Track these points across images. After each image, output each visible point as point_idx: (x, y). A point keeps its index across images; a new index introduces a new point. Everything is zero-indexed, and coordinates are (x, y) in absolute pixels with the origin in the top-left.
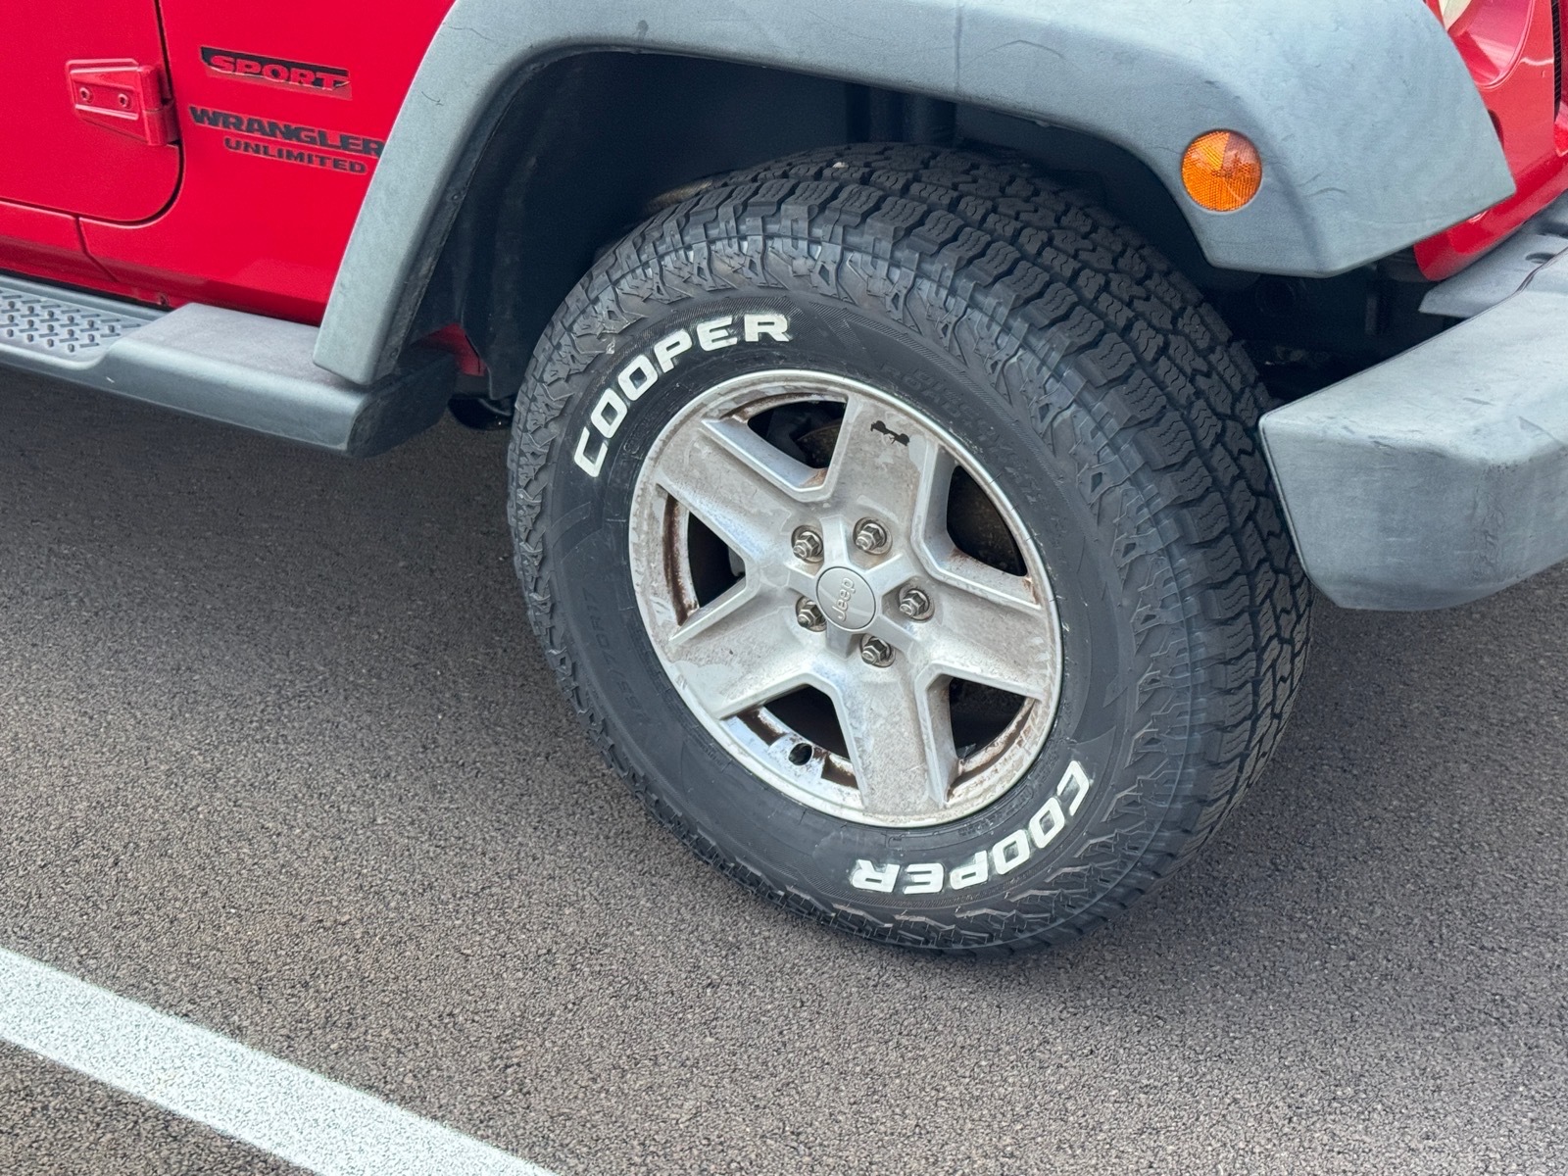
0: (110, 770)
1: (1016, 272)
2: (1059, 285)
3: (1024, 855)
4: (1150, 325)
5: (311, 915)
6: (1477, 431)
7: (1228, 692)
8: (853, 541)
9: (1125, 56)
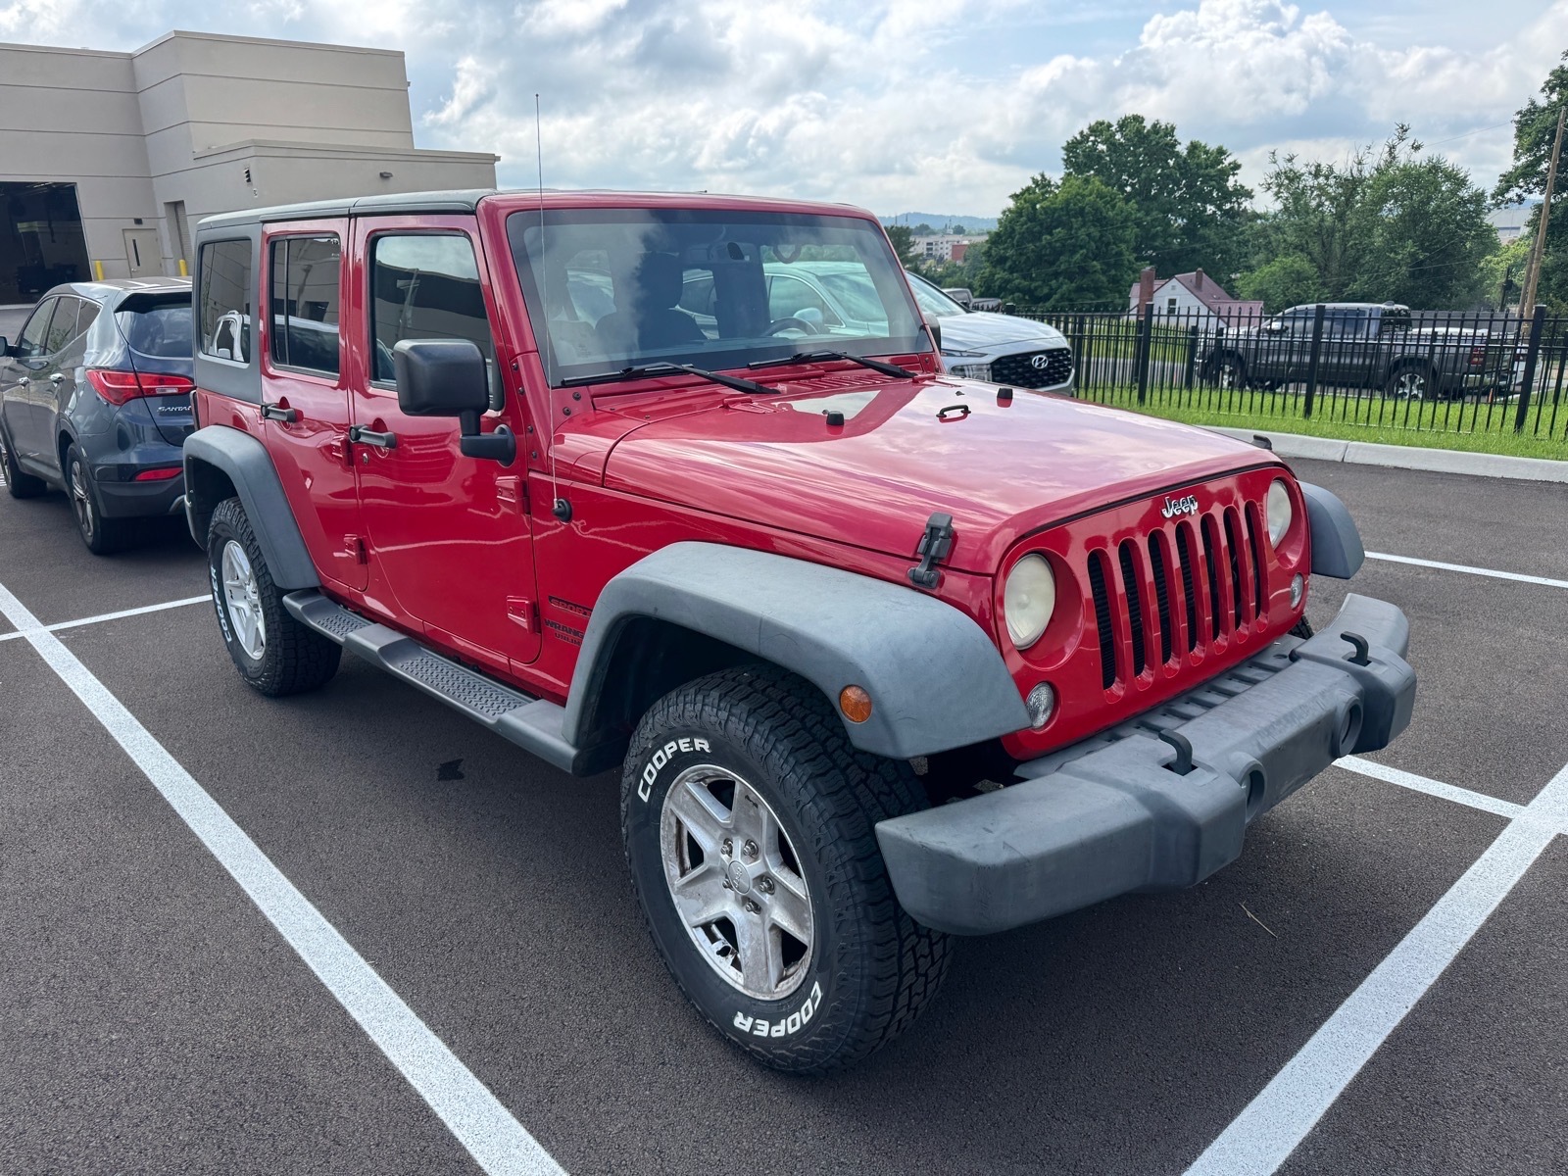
1: (796, 735)
3: (798, 1026)
6: (976, 846)
7: (881, 960)
8: (743, 853)
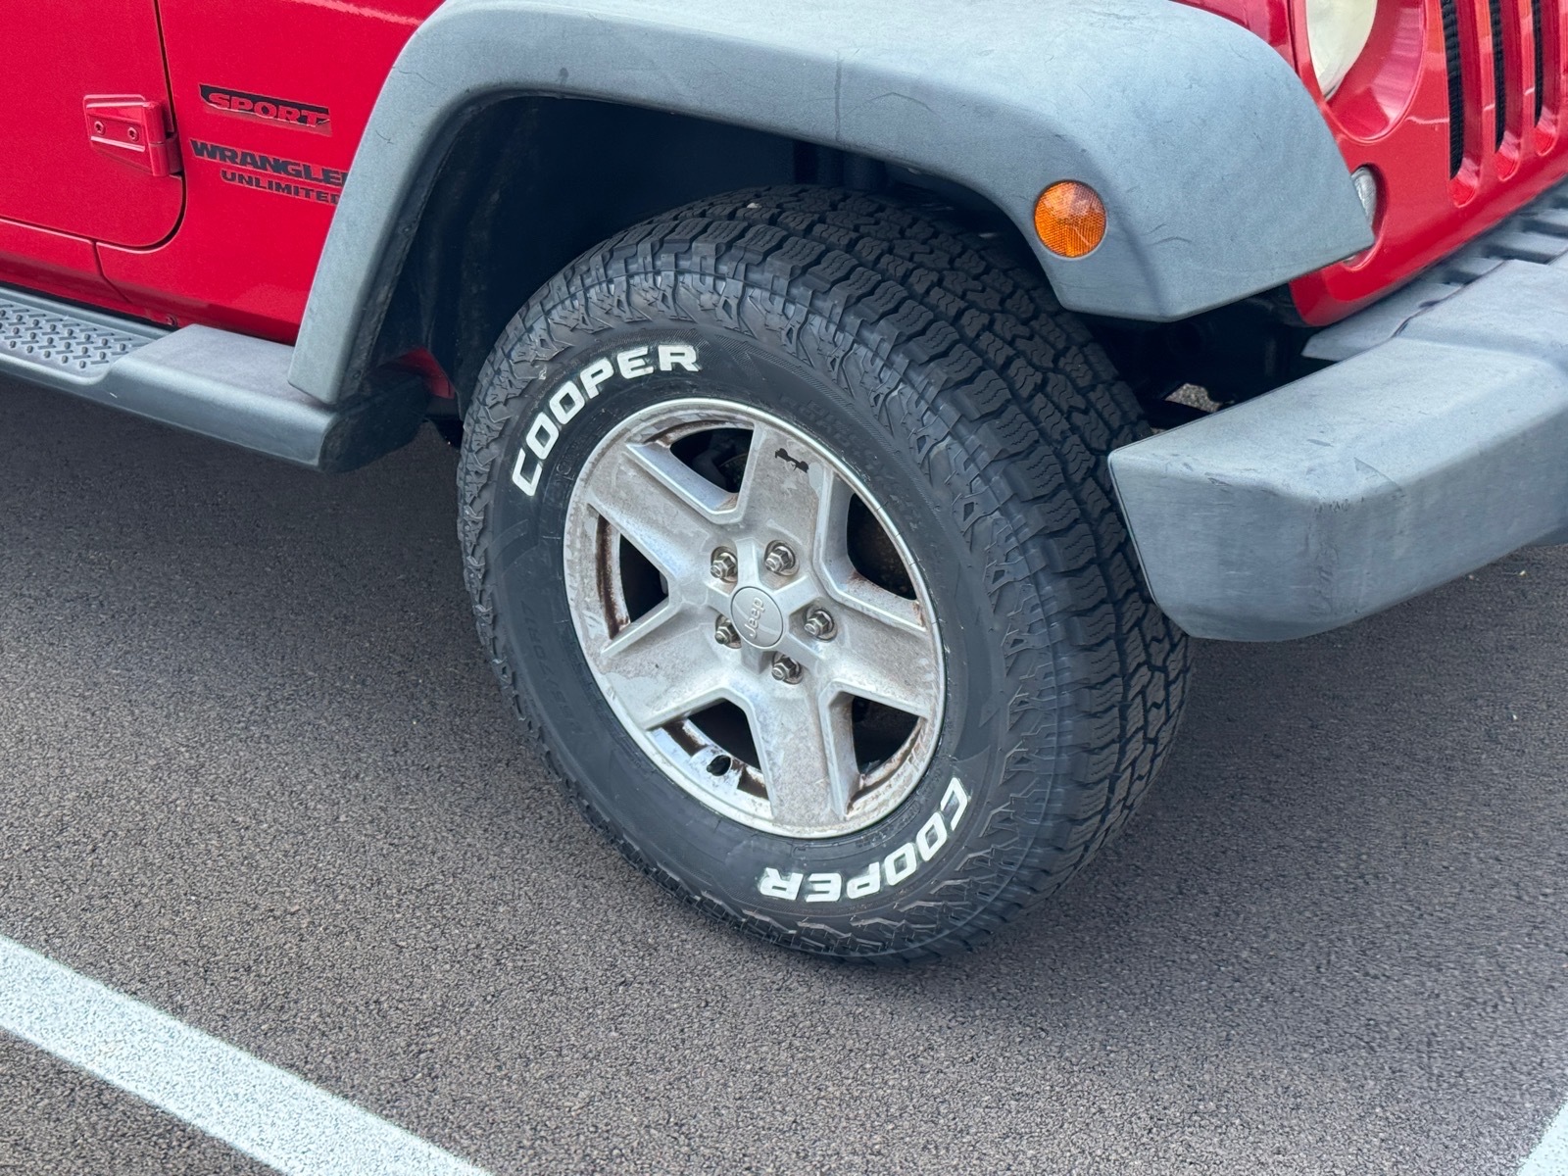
0: (102, 763)
1: (901, 310)
2: (941, 323)
3: (911, 867)
4: (1030, 363)
5: (264, 904)
6: (1310, 470)
7: (1094, 715)
8: (764, 567)
9: (983, 110)
